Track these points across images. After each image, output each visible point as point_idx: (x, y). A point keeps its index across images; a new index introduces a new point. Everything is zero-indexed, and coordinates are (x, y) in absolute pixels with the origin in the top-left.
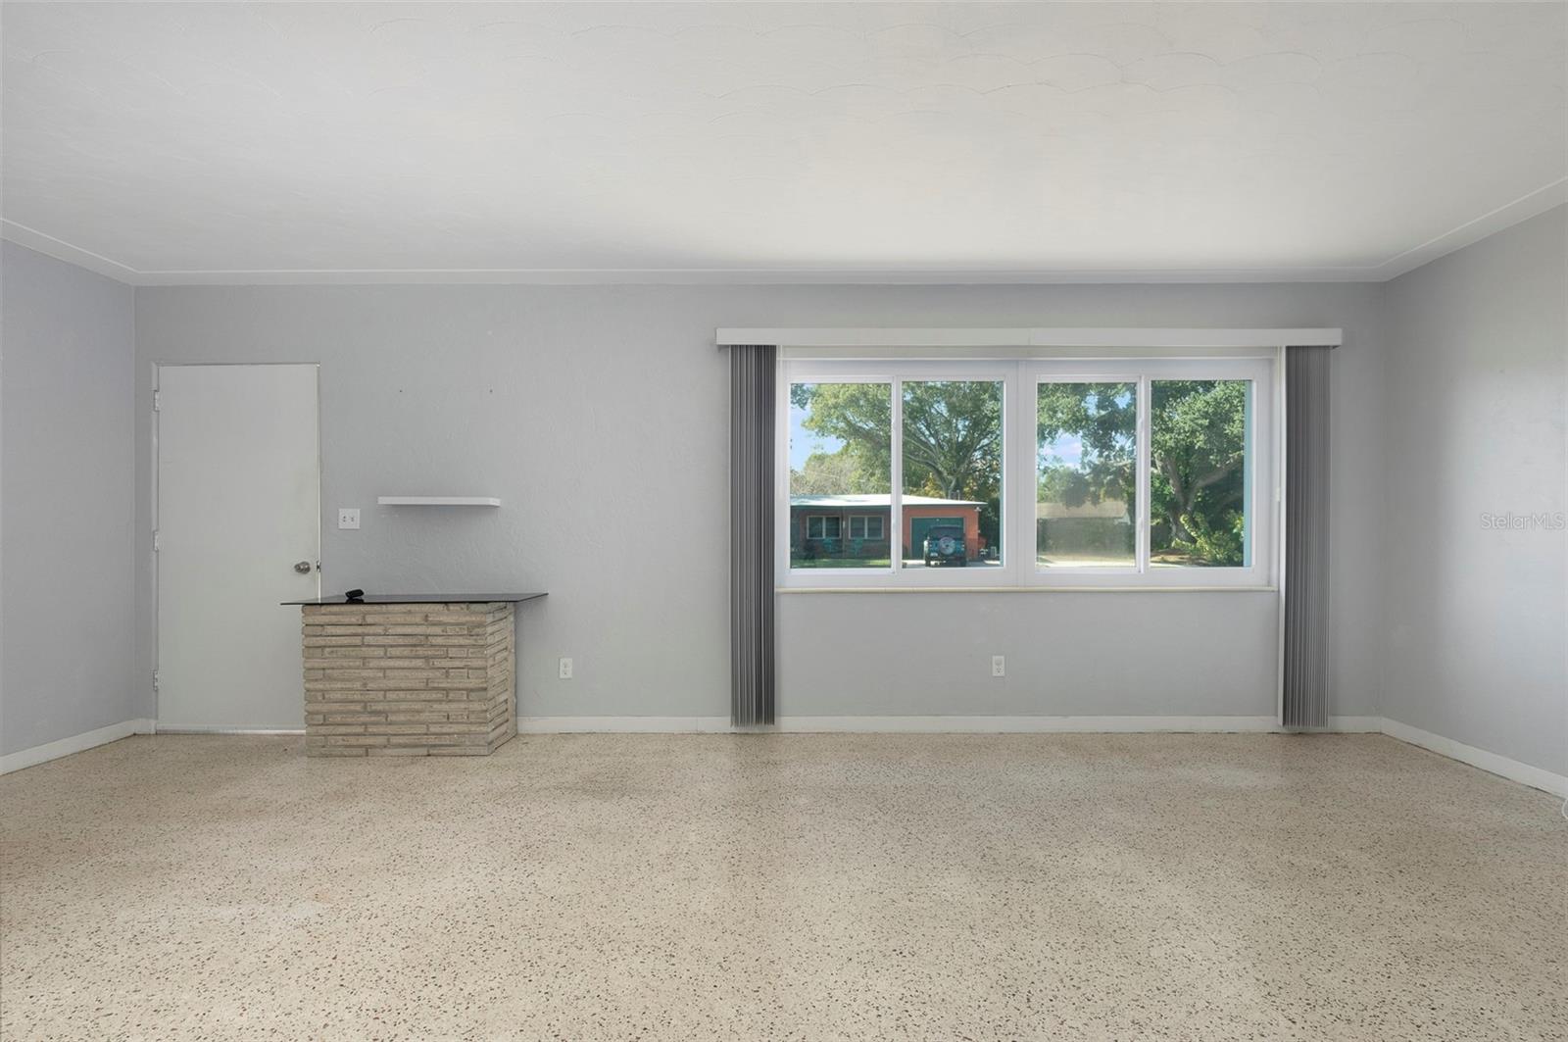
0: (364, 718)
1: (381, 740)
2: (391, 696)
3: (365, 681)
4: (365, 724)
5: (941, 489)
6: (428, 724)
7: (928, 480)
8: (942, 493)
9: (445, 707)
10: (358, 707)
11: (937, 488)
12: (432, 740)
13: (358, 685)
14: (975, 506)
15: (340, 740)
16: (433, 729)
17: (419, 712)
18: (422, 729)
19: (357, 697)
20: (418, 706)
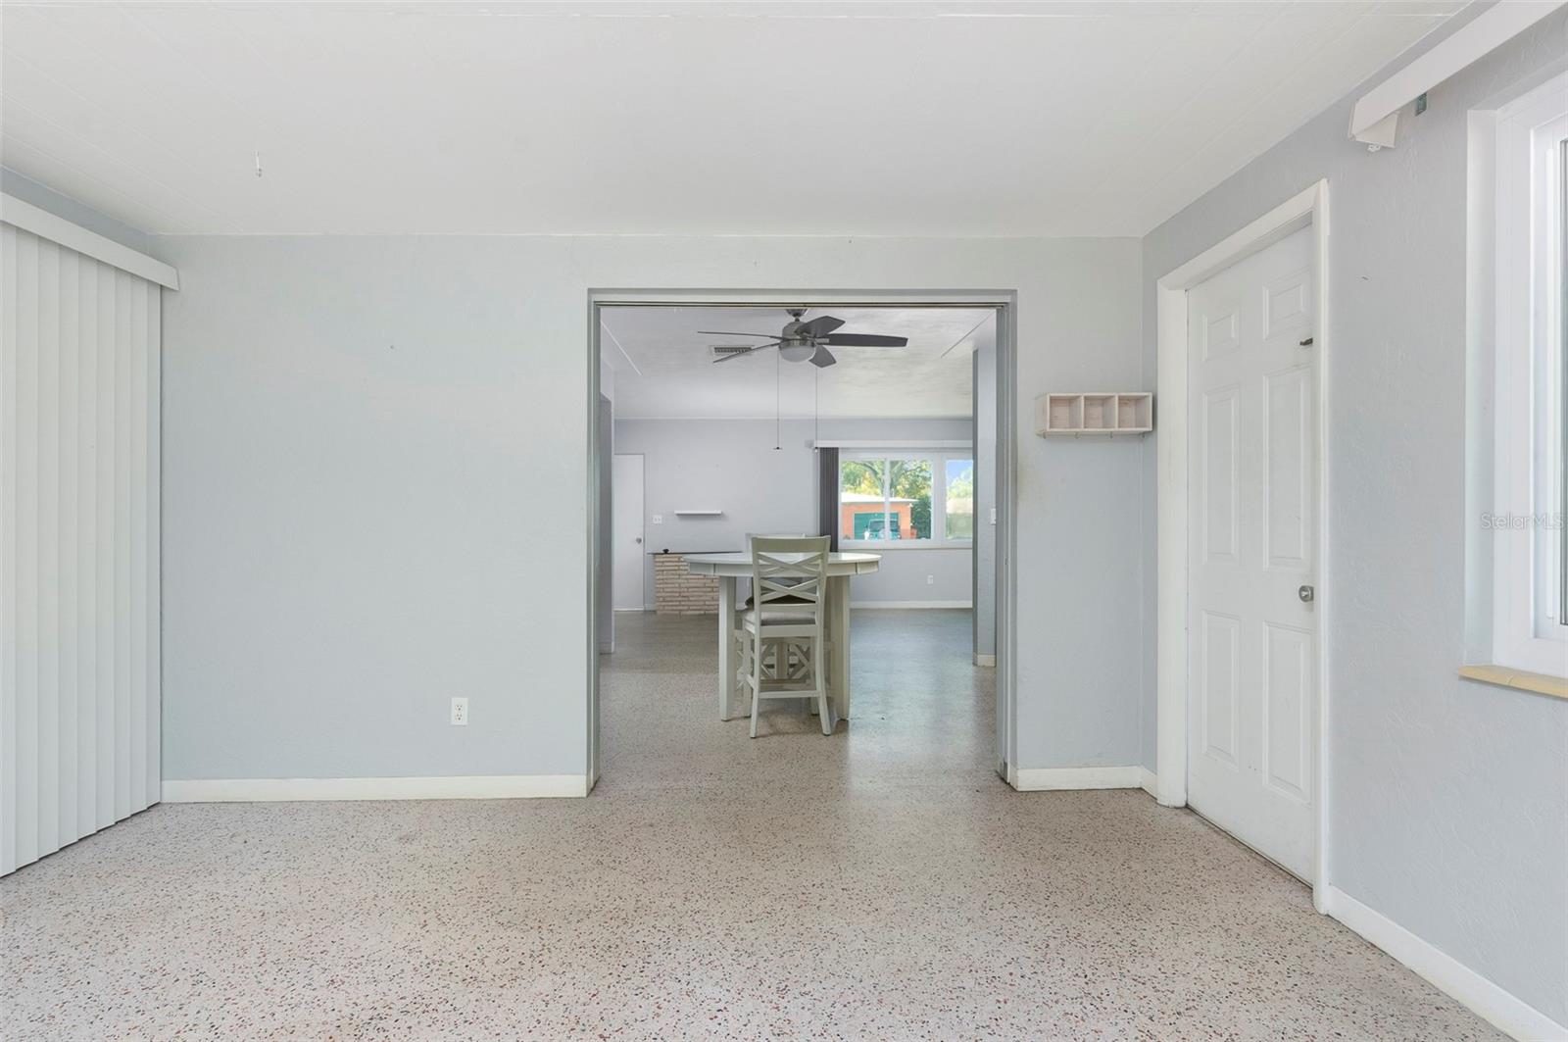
0: (679, 599)
1: (686, 608)
2: (690, 590)
3: (680, 584)
4: (680, 601)
5: (877, 487)
6: (705, 601)
7: (865, 479)
8: (879, 491)
9: (712, 594)
10: (677, 595)
11: (873, 485)
12: (706, 607)
13: (677, 585)
14: (908, 503)
15: (670, 608)
16: (707, 603)
17: (701, 596)
18: (702, 603)
19: (677, 590)
20: (701, 594)
